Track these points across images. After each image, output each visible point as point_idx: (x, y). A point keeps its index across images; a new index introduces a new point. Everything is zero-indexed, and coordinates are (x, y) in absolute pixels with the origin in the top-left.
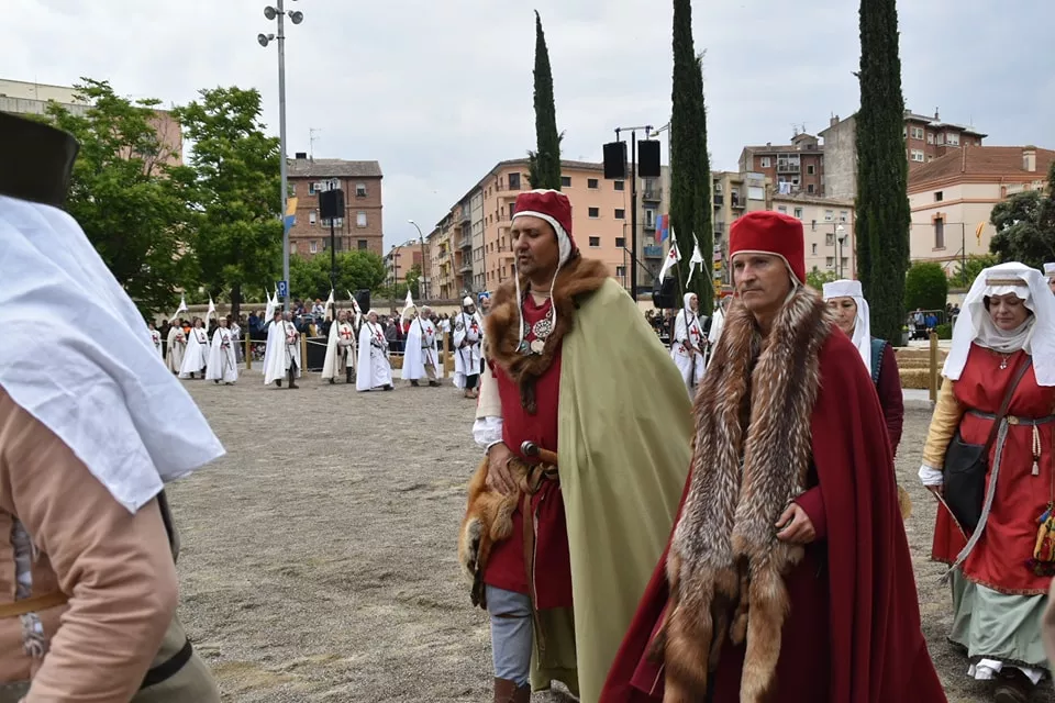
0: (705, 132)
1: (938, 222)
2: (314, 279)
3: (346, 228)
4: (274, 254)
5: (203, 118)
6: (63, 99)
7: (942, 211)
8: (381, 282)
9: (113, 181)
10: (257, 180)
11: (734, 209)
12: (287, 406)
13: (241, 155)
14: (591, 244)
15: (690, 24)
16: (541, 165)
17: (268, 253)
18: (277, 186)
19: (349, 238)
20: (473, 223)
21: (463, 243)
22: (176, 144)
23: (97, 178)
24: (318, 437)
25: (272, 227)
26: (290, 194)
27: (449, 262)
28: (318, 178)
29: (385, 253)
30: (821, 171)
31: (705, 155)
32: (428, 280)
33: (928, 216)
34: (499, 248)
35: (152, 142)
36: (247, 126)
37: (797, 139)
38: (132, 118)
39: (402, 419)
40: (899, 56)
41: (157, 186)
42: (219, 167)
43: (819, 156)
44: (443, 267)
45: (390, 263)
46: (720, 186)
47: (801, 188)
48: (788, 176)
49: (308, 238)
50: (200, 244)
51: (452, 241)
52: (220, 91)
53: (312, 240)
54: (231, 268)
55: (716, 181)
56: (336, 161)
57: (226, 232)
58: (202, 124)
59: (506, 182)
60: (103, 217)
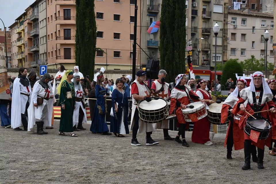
11: (204, 18)
14: (115, 38)
20: (40, 20)
21: (33, 33)
27: (24, 44)
34: (57, 37)
47: (247, 6)
51: (26, 31)
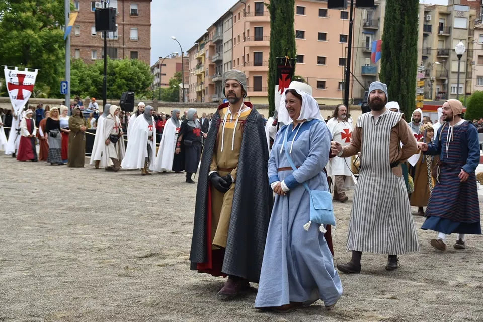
2: (93, 81)
3: (121, 41)
4: (58, 59)
8: (148, 86)
11: (440, 36)
12: (58, 183)
14: (319, 63)
17: (53, 58)
18: (62, 2)
19: (123, 49)
20: (224, 42)
21: (215, 58)
24: (79, 209)
25: (57, 36)
26: (72, 9)
27: (204, 73)
32: (186, 86)
34: (244, 63)
39: (150, 198)
44: (199, 76)
45: (156, 71)
46: (430, 17)
49: (89, 47)
51: (207, 56)
53: (93, 49)
55: (426, 12)
57: (17, 38)
59: (252, 8)
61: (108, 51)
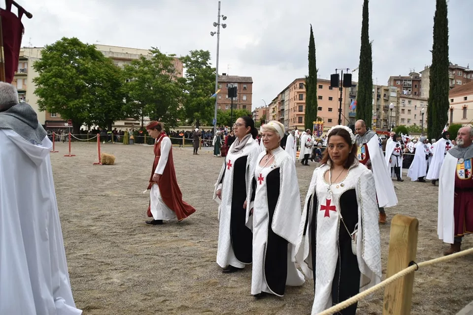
0: (372, 71)
1: (465, 108)
2: (226, 119)
3: (239, 101)
4: (211, 109)
5: (190, 60)
6: (145, 54)
7: (466, 104)
9: (159, 82)
10: (207, 83)
11: (385, 100)
13: (202, 74)
14: (329, 111)
15: (368, 30)
16: (310, 81)
17: (210, 109)
18: (214, 85)
19: (240, 104)
20: (285, 101)
21: (281, 108)
22: (180, 69)
23: (153, 81)
25: (211, 99)
26: (218, 88)
27: (276, 115)
28: (229, 82)
29: (252, 111)
30: (420, 87)
31: (371, 79)
33: (461, 106)
34: (294, 111)
35: (172, 68)
36: (205, 64)
37: (411, 74)
38: (166, 61)
40: (448, 45)
41: (174, 85)
42: (195, 78)
43: (420, 81)
44: (274, 116)
45: (254, 114)
46: (380, 91)
47: (412, 93)
48: (407, 88)
49: (225, 104)
50: (186, 105)
51: (277, 107)
52: (197, 51)
53: (227, 104)
54: (196, 113)
55: (378, 89)
56: (237, 76)
57: (196, 101)
58: (190, 63)
59: (298, 86)
60: (155, 94)
61: (233, 106)
